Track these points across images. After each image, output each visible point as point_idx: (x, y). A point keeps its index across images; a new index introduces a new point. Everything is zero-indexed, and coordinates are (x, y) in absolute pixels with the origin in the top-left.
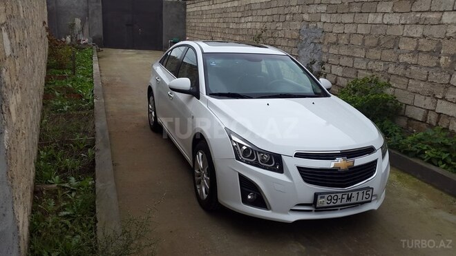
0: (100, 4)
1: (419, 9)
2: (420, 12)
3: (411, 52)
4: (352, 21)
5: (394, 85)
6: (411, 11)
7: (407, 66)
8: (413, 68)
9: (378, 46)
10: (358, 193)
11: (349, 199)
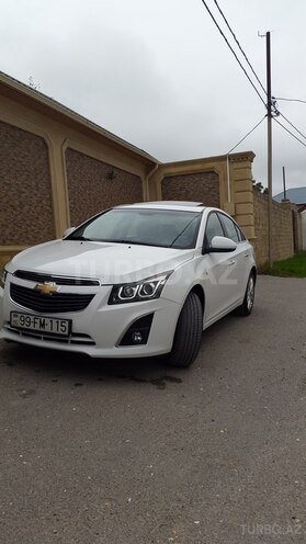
10: (53, 322)
11: (43, 325)
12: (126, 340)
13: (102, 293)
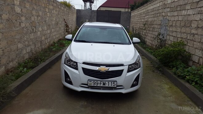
0: (96, 14)
1: (199, 6)
2: (200, 7)
3: (196, 28)
4: (177, 15)
5: (189, 45)
6: (197, 7)
7: (194, 35)
8: (196, 36)
9: (185, 26)
10: (109, 82)
11: (104, 84)
12: (133, 86)
13: (125, 68)
